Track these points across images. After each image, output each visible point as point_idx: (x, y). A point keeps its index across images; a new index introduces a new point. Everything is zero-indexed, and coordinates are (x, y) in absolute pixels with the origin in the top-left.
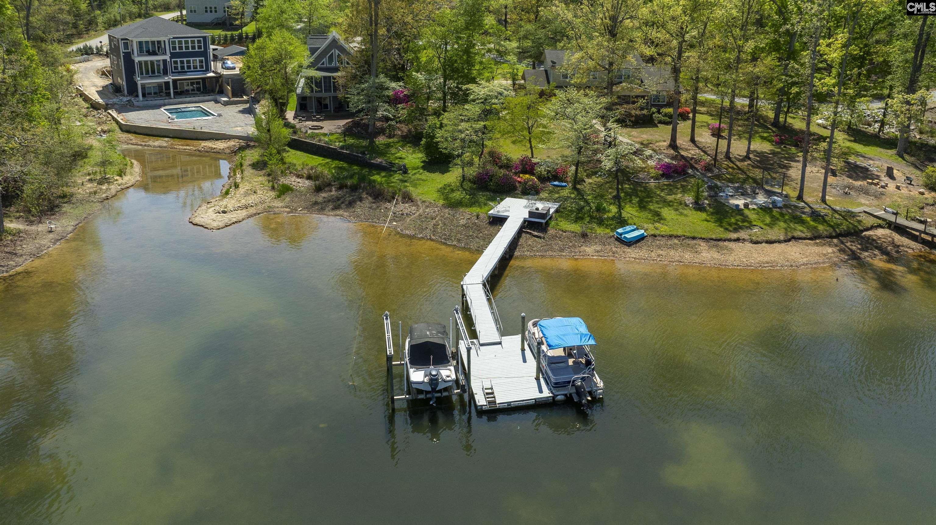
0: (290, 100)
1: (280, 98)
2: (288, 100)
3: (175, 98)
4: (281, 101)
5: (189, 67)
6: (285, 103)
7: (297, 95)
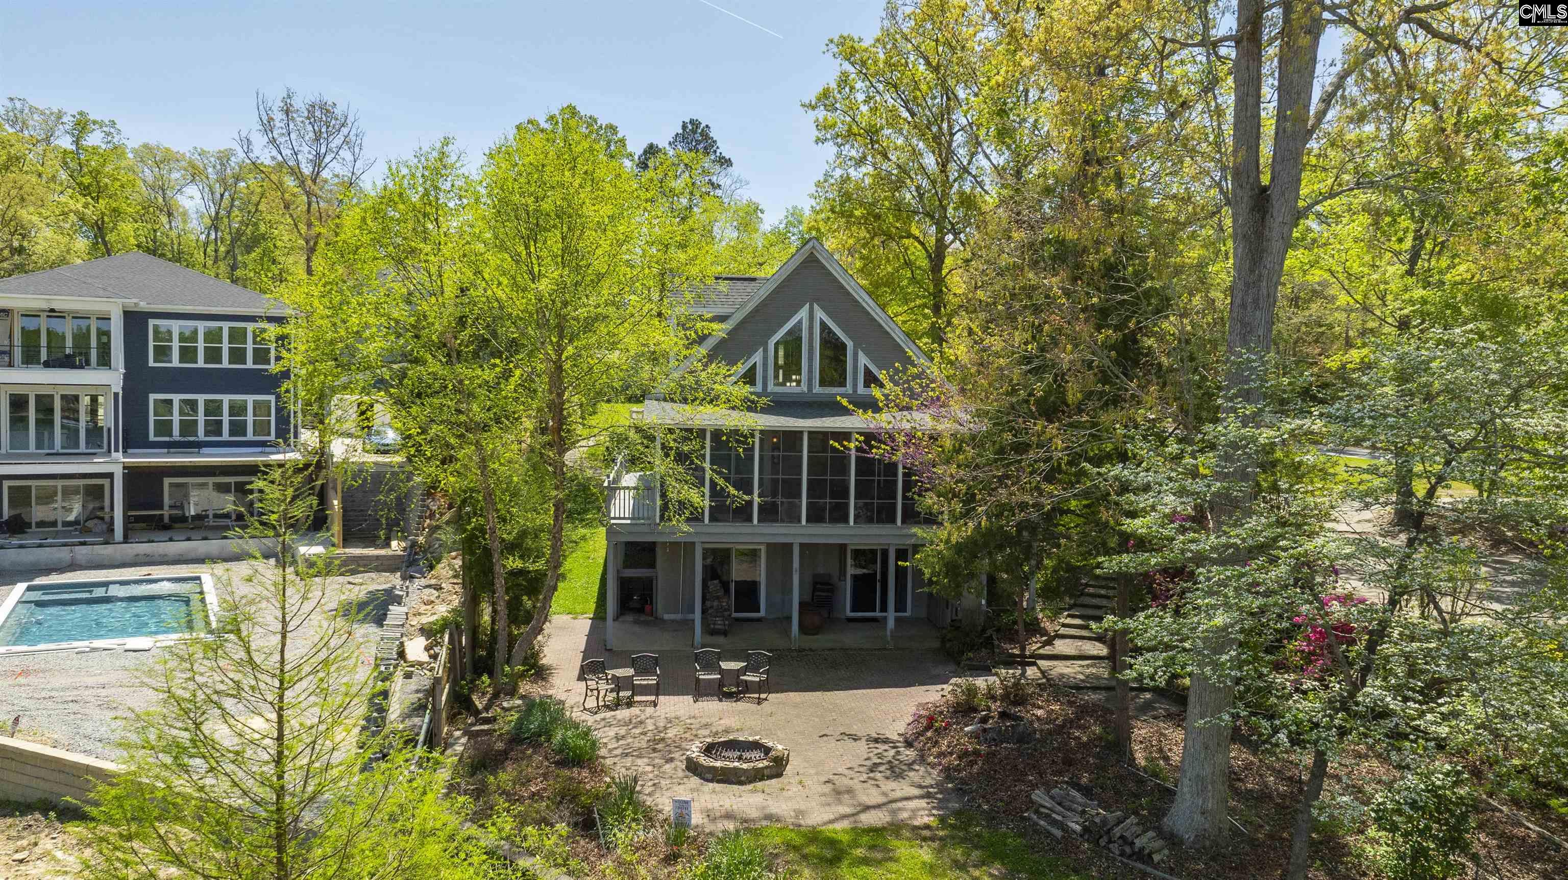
0: (572, 564)
1: (512, 548)
2: (556, 562)
3: (126, 540)
4: (514, 563)
5: (214, 428)
6: (541, 575)
7: (611, 532)
